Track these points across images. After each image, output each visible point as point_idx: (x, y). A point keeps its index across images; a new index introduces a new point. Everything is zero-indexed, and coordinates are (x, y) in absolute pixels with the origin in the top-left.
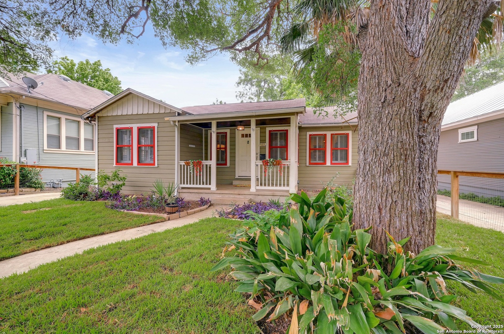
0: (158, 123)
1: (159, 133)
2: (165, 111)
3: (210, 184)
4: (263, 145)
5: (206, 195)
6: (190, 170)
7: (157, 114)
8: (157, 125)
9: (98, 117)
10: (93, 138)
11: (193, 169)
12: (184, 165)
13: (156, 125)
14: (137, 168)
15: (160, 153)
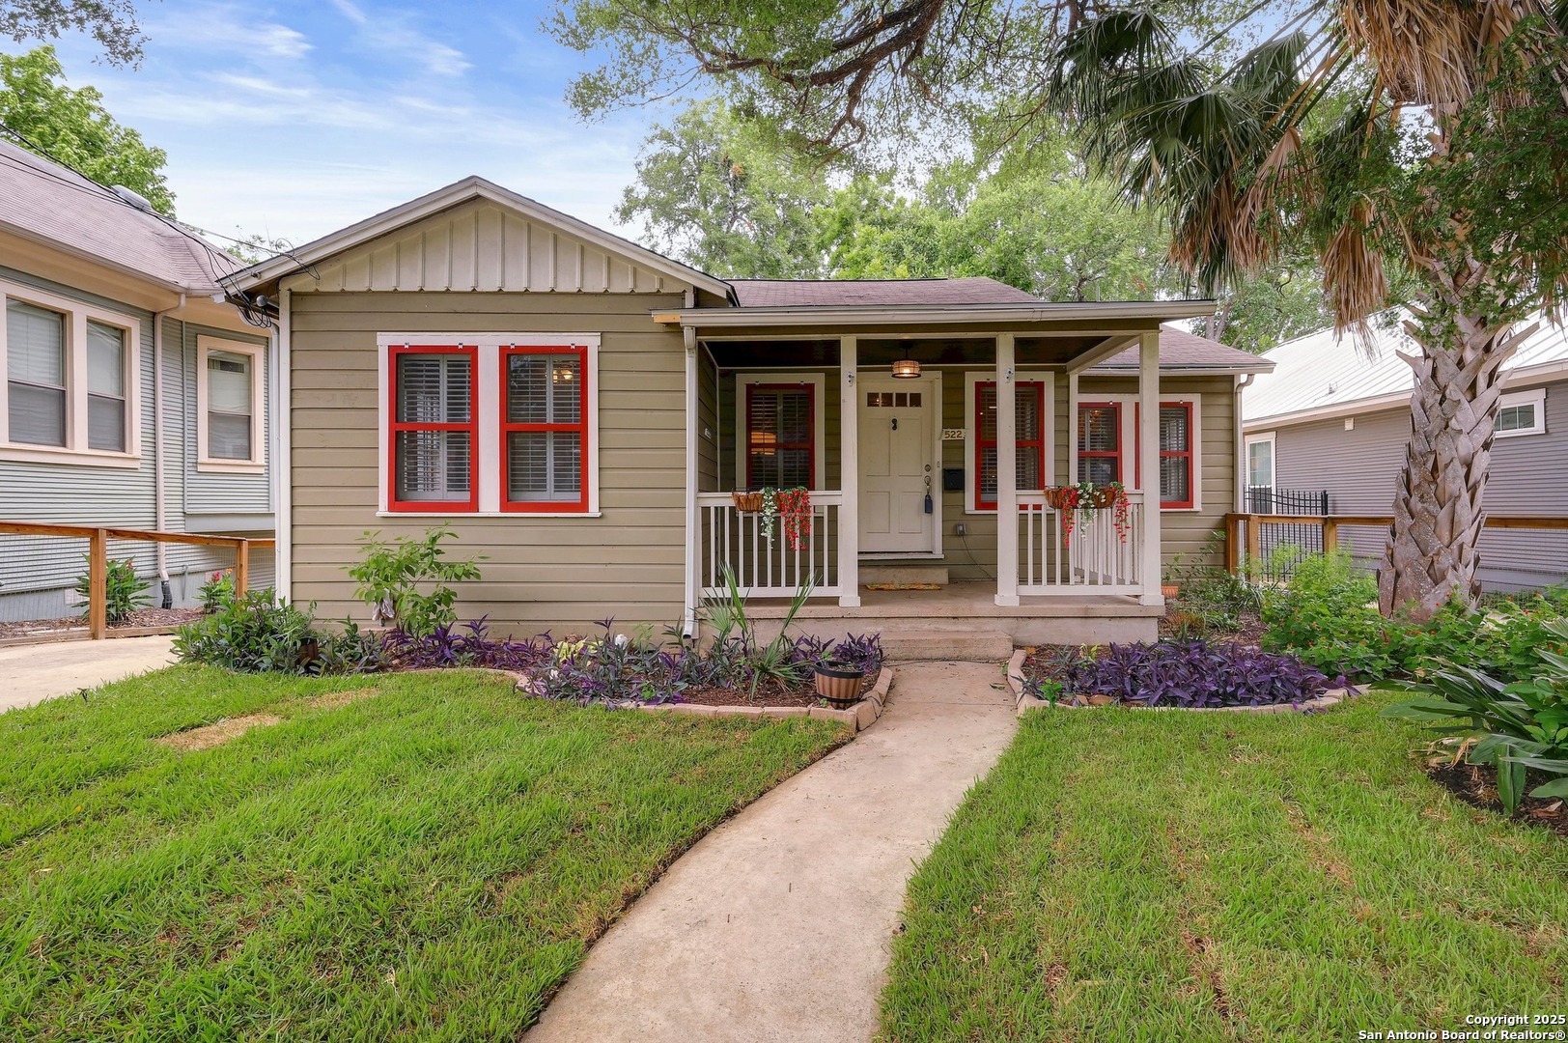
0: (602, 333)
1: (606, 375)
2: (635, 286)
3: (833, 582)
4: (954, 434)
5: (819, 625)
6: (760, 529)
7: (596, 294)
8: (598, 340)
9: (292, 294)
10: (122, 391)
11: (777, 522)
12: (732, 509)
13: (592, 342)
14: (496, 522)
15: (611, 457)
